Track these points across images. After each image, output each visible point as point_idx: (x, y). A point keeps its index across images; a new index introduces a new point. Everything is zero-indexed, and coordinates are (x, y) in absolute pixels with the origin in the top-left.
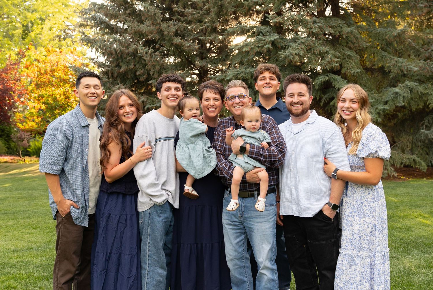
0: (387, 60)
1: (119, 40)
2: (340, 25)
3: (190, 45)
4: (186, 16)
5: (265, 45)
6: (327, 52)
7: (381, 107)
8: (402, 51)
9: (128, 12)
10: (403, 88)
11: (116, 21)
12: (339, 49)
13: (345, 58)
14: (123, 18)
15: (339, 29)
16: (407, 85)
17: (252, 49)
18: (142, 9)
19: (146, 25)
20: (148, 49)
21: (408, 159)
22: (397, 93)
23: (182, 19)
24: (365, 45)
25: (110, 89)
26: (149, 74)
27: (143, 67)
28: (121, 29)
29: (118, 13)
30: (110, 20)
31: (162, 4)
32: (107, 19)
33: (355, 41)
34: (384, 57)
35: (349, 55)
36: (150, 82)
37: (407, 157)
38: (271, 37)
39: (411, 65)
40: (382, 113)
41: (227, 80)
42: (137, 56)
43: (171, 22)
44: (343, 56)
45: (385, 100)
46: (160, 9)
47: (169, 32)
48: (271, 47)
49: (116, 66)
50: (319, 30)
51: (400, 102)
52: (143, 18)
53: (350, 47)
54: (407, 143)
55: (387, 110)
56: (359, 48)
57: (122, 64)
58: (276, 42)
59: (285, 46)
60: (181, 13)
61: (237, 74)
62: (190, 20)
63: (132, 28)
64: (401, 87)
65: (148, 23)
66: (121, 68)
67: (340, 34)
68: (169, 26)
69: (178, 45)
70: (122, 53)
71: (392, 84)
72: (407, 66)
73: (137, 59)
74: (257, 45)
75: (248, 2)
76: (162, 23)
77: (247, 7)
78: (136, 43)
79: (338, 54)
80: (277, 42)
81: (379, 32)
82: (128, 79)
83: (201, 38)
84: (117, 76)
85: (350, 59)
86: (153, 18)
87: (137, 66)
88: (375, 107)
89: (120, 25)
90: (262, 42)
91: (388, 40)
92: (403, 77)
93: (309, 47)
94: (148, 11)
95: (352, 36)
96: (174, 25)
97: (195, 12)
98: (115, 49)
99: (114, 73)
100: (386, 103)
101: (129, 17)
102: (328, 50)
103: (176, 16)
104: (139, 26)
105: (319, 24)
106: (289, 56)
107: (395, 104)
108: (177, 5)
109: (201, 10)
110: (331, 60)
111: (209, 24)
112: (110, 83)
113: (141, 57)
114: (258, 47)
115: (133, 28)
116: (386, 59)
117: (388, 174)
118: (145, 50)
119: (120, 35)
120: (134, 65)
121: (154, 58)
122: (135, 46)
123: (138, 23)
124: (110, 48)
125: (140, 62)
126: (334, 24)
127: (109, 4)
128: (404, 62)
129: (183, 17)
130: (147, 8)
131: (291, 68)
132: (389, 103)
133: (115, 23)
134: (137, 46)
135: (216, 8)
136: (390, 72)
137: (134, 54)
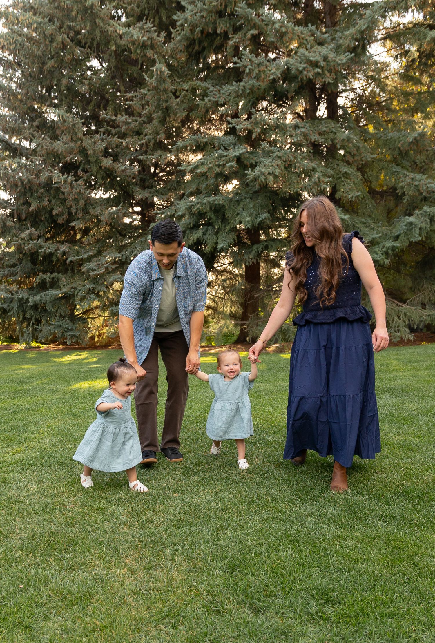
0: (400, 178)
1: (26, 165)
2: (333, 130)
3: (125, 169)
4: (118, 126)
5: (227, 162)
6: (314, 170)
7: (389, 244)
8: (423, 164)
9: (35, 124)
10: (420, 216)
11: (19, 138)
12: (332, 165)
13: (340, 178)
14: (30, 133)
15: (331, 136)
16: (426, 212)
17: (210, 168)
18: (56, 119)
19: (63, 142)
20: (67, 176)
21: (429, 315)
22: (411, 223)
23: (113, 131)
24: (369, 157)
25: (17, 237)
26: (70, 214)
27: (61, 203)
28: (27, 149)
29: (21, 126)
30: (10, 138)
31: (84, 110)
32: (7, 137)
33: (356, 152)
34: (396, 174)
35: (346, 173)
36: (72, 224)
37: (428, 314)
38: (235, 151)
39: (433, 183)
40: (390, 252)
41: (178, 216)
42: (52, 188)
43: (98, 136)
44: (338, 174)
45: (396, 234)
46: (82, 117)
47: (95, 151)
48: (236, 166)
49: (24, 204)
50: (302, 138)
51: (415, 236)
52: (58, 132)
53: (348, 161)
54: (429, 294)
55: (397, 247)
56: (361, 163)
57: (32, 199)
58: (242, 157)
59: (256, 163)
60: (111, 123)
61: (191, 206)
62: (124, 133)
63: (42, 147)
64: (418, 215)
65: (65, 138)
66: (30, 206)
67: (332, 142)
68: (95, 143)
69: (108, 169)
70: (31, 184)
71: (408, 212)
72: (426, 185)
73: (52, 192)
74: (217, 163)
75: (204, 102)
76: (84, 138)
77: (203, 109)
78: (50, 168)
79: (330, 171)
80: (244, 157)
81: (389, 138)
82: (42, 221)
83: (141, 157)
84: (26, 218)
85: (347, 178)
86: (72, 130)
87: (53, 201)
88: (381, 245)
89: (26, 144)
90: (224, 158)
91: (402, 149)
92: (423, 202)
93: (289, 163)
94: (64, 121)
95: (351, 145)
96: (102, 140)
97: (130, 121)
98: (20, 179)
99: (22, 214)
100: (397, 238)
101: (38, 132)
102: (315, 166)
103: (103, 127)
104: (52, 144)
105: (303, 130)
106: (259, 177)
107: (408, 239)
108: (105, 110)
109: (140, 115)
110: (319, 180)
111: (151, 137)
112: (17, 229)
113: (57, 189)
114: (219, 166)
115: (44, 147)
116: (398, 176)
117: (402, 338)
118: (62, 178)
119: (27, 159)
120: (48, 200)
121: (76, 189)
122: (47, 174)
123: (51, 139)
124: (14, 177)
125: (57, 197)
126: (325, 129)
127: (8, 114)
128: (423, 180)
129: (114, 128)
130: (62, 116)
131: (265, 194)
132: (400, 237)
133: (18, 142)
134: (52, 172)
135: (160, 112)
136: (404, 194)
137: (48, 184)
